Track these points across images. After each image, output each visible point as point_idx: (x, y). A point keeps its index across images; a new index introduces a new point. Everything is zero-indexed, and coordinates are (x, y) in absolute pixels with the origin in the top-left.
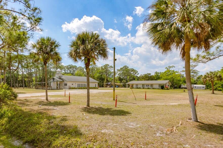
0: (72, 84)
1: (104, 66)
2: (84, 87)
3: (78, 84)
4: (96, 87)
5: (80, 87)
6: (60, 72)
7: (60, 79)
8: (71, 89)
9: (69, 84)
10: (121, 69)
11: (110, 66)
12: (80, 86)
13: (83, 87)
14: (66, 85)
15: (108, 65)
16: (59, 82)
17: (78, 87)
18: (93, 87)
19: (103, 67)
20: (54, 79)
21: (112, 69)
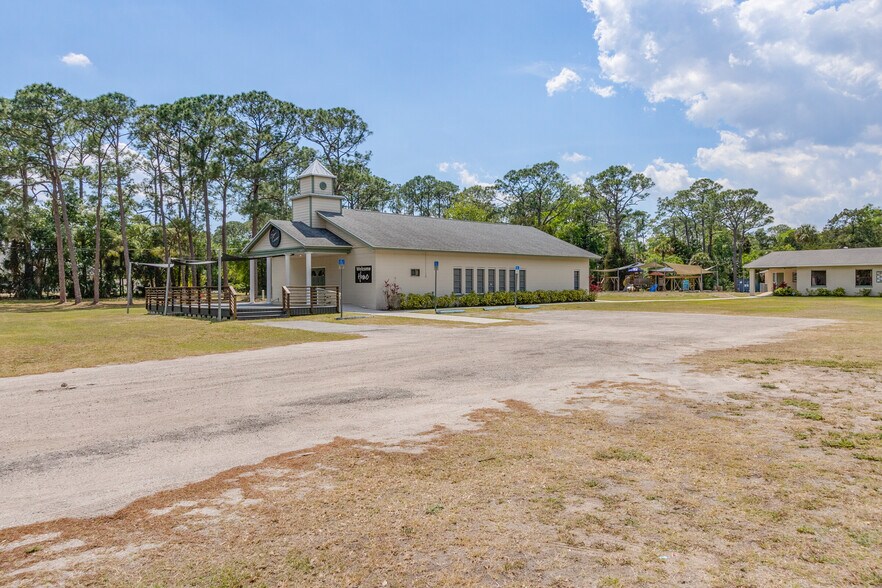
0: (415, 273)
1: (601, 176)
2: (503, 288)
3: (458, 272)
4: (577, 288)
5: (470, 288)
6: (323, 186)
7: (324, 231)
8: (402, 308)
9: (389, 272)
10: (683, 194)
11: (634, 174)
12: (470, 282)
13: (492, 288)
14: (365, 275)
15: (624, 171)
16: (309, 255)
17: (458, 288)
18: (560, 289)
19: (596, 183)
20: (279, 233)
21: (643, 193)
